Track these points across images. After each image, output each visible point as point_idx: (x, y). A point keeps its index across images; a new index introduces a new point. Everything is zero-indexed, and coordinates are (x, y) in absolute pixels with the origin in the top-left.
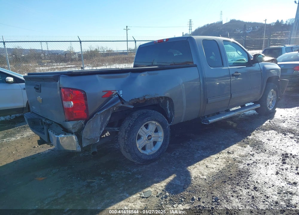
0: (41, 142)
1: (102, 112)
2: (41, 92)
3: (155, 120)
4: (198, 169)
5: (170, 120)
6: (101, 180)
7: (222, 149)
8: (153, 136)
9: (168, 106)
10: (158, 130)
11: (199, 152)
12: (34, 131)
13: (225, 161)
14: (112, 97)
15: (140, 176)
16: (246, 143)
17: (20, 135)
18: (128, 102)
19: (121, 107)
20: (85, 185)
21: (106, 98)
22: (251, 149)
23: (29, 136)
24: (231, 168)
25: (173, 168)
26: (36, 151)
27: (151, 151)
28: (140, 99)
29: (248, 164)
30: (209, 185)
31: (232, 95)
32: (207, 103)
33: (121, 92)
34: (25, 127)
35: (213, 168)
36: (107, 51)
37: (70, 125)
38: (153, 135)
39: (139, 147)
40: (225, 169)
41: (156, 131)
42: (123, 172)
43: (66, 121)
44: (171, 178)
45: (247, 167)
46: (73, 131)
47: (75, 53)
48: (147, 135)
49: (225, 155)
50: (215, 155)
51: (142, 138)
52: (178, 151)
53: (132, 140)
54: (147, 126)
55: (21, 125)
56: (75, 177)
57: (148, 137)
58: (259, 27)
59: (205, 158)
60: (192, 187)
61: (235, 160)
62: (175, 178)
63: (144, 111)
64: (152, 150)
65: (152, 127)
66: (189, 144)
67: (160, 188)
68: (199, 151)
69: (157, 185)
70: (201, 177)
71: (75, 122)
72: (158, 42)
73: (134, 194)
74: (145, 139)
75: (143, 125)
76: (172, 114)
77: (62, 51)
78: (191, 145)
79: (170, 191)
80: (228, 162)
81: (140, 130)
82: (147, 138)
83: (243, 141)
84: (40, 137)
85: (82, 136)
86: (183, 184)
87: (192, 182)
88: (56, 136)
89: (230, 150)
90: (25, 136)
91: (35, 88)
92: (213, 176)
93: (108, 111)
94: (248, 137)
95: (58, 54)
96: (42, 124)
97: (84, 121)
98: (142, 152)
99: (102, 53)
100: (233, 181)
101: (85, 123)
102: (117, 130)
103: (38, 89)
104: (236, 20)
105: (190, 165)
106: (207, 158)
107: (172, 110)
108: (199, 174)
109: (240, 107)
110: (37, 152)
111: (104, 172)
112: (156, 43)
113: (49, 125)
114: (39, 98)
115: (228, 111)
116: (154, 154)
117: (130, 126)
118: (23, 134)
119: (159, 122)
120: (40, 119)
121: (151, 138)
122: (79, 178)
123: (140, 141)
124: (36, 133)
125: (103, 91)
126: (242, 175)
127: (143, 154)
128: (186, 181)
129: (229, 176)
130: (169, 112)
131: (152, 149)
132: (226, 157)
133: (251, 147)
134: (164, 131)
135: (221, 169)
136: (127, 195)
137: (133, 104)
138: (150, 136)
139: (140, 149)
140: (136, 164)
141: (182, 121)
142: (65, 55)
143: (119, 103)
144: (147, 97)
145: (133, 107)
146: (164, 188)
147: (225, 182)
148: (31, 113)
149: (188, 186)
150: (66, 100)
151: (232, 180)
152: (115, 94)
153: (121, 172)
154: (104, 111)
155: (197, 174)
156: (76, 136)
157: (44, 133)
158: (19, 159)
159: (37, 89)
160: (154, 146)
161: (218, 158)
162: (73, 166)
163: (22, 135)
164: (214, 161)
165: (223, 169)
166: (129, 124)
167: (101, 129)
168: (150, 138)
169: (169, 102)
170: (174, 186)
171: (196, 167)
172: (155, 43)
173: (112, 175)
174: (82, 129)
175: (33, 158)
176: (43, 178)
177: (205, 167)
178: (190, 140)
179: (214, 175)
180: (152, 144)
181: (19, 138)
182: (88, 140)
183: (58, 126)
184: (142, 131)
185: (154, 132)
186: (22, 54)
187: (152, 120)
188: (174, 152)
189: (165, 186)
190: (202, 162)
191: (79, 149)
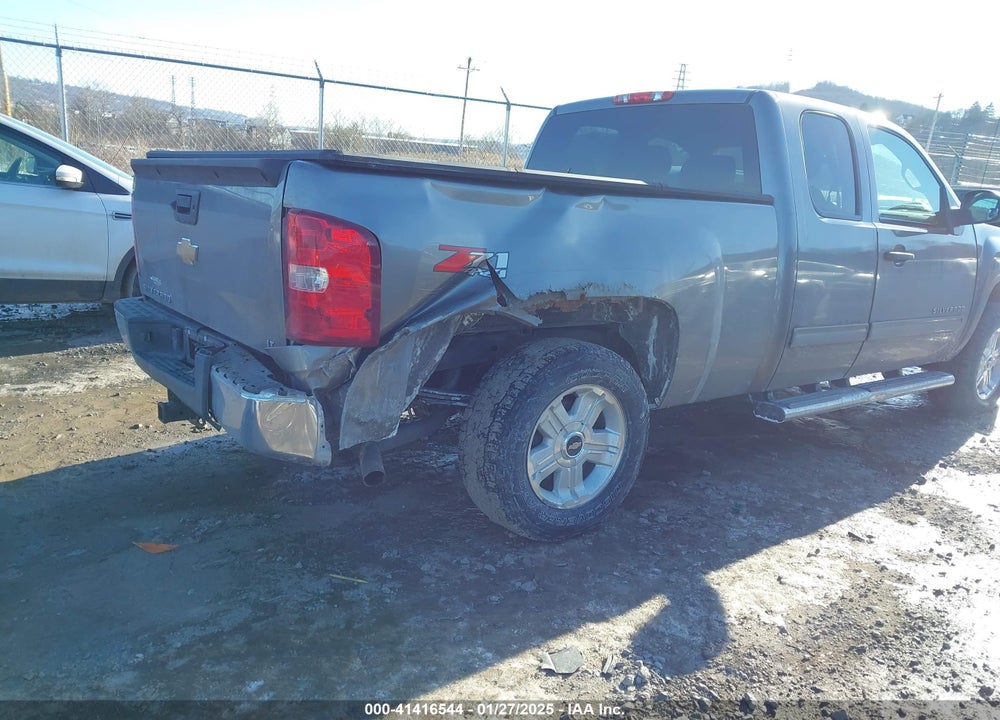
0: (170, 412)
1: (424, 326)
2: (196, 223)
3: (605, 385)
4: (749, 587)
5: (653, 390)
6: (383, 580)
7: (826, 521)
8: (588, 440)
9: (652, 337)
10: (607, 424)
11: (741, 523)
12: (150, 366)
13: (847, 567)
14: (467, 275)
15: (529, 586)
16: (912, 510)
17: (86, 376)
18: (522, 301)
19: (498, 315)
20: (322, 592)
21: (448, 275)
22: (935, 533)
23: (117, 385)
24: (873, 598)
25: (653, 572)
26: (141, 441)
27: (571, 496)
28: (569, 297)
29: (938, 593)
30: (801, 656)
31: (874, 331)
32: (790, 343)
33: (502, 261)
34: (105, 353)
35: (803, 588)
36: (390, 135)
37: (303, 359)
38: (590, 437)
39: (534, 476)
40: (851, 600)
41: (600, 425)
42: (465, 560)
43: (288, 344)
44: (651, 608)
45: (933, 602)
46: (313, 385)
47: (282, 130)
48: (567, 433)
49: (840, 544)
50: (803, 539)
51: (549, 442)
52: (663, 507)
53: (513, 446)
54: (570, 402)
55: (89, 344)
56: (286, 559)
57: (569, 444)
58: (910, 118)
59: (767, 547)
60: (736, 653)
61: (883, 569)
62: (664, 610)
63: (572, 344)
64: (574, 494)
65: (588, 409)
66: (702, 486)
67: (613, 643)
68: (741, 518)
69: (600, 629)
70: (765, 618)
71: (325, 351)
72: (630, 102)
73: (514, 654)
74: (557, 450)
75: (561, 397)
76: (661, 370)
77: (239, 116)
78: (709, 491)
79: (651, 658)
80: (857, 571)
81: (547, 412)
82: (565, 448)
83: (901, 501)
84: (169, 391)
85: (342, 409)
86: (699, 640)
87: (731, 634)
88: (245, 396)
89: (857, 528)
90: (101, 383)
91: (174, 205)
92: (808, 622)
93: (443, 326)
94: (914, 487)
95: (224, 124)
96: (181, 344)
97: (356, 353)
98: (542, 494)
99: (373, 140)
100: (892, 653)
101: (360, 360)
102: (459, 404)
103: (186, 210)
104: (835, 86)
105: (718, 566)
106: (776, 549)
107: (665, 353)
108: (756, 608)
109: (879, 377)
110: (145, 446)
111: (395, 552)
112: (622, 103)
113: (214, 350)
114: (186, 247)
115: (841, 385)
116: (582, 509)
117: (516, 392)
118: (93, 376)
119: (616, 392)
120: (175, 327)
121: (579, 449)
122: (299, 565)
123: (539, 452)
124: (155, 377)
125: (442, 248)
126: (923, 629)
127: (543, 502)
128: (709, 627)
129: (871, 628)
130: (652, 359)
131: (577, 490)
132: (846, 550)
133: (934, 528)
134: (628, 426)
135: (835, 599)
136: (489, 655)
137: (539, 313)
138: (576, 439)
139: (535, 484)
140: (511, 536)
141: (693, 400)
142: (248, 131)
143: (488, 300)
144: (591, 293)
145: (541, 322)
146: (629, 647)
147: (861, 651)
148: (142, 300)
149: (718, 650)
150: (303, 260)
151: (888, 648)
152: (479, 266)
153: (458, 558)
154: (430, 323)
155: (749, 606)
156: (320, 406)
157: (191, 381)
158: (77, 463)
159: (184, 210)
160: (584, 478)
161: (818, 551)
162: (276, 516)
163: (91, 379)
164: (802, 562)
165: (843, 598)
166: (512, 386)
167: (409, 391)
168: (575, 446)
169: (659, 323)
170: (667, 641)
171: (740, 578)
172: (617, 103)
173: (425, 567)
174: (345, 380)
175: (129, 464)
176: (166, 547)
177: (774, 580)
178: (705, 472)
179: (814, 618)
180: (579, 469)
181: (79, 387)
182: (360, 424)
183: (251, 356)
184: (553, 418)
185: (593, 428)
186: (104, 109)
187: (594, 382)
188: (649, 511)
189: (632, 638)
190: (757, 560)
191: (326, 456)
